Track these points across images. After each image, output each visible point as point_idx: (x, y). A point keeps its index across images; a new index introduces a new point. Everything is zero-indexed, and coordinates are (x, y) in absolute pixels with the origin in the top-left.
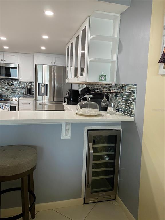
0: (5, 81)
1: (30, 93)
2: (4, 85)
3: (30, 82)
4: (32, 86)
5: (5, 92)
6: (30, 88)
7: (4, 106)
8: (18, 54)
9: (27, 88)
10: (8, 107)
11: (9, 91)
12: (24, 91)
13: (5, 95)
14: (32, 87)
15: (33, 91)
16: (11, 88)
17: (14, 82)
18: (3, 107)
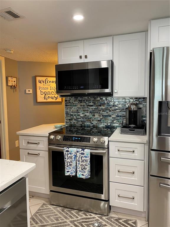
0: (90, 97)
1: (135, 122)
2: (88, 106)
3: (136, 98)
4: (141, 106)
5: (89, 119)
6: (137, 111)
7: (78, 154)
8: (112, 37)
9: (130, 112)
10: (86, 157)
11: (97, 116)
12: (125, 116)
13: (89, 124)
14: (140, 108)
15: (143, 117)
16: (100, 111)
17: (104, 99)
18: (76, 156)
